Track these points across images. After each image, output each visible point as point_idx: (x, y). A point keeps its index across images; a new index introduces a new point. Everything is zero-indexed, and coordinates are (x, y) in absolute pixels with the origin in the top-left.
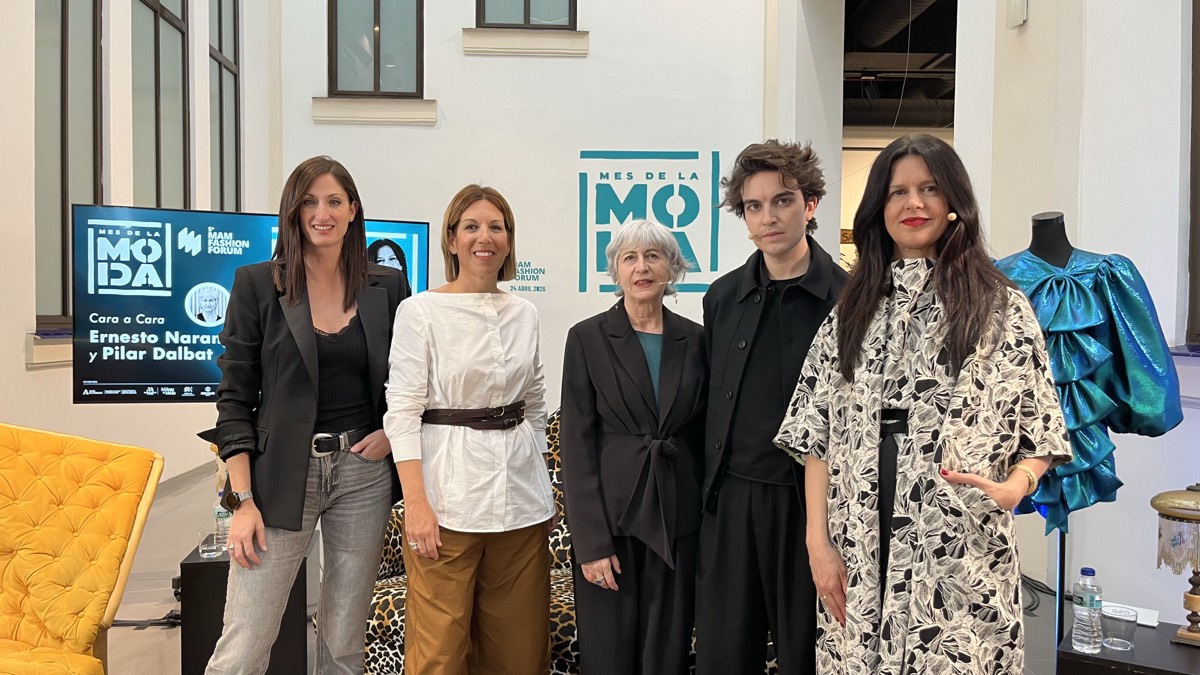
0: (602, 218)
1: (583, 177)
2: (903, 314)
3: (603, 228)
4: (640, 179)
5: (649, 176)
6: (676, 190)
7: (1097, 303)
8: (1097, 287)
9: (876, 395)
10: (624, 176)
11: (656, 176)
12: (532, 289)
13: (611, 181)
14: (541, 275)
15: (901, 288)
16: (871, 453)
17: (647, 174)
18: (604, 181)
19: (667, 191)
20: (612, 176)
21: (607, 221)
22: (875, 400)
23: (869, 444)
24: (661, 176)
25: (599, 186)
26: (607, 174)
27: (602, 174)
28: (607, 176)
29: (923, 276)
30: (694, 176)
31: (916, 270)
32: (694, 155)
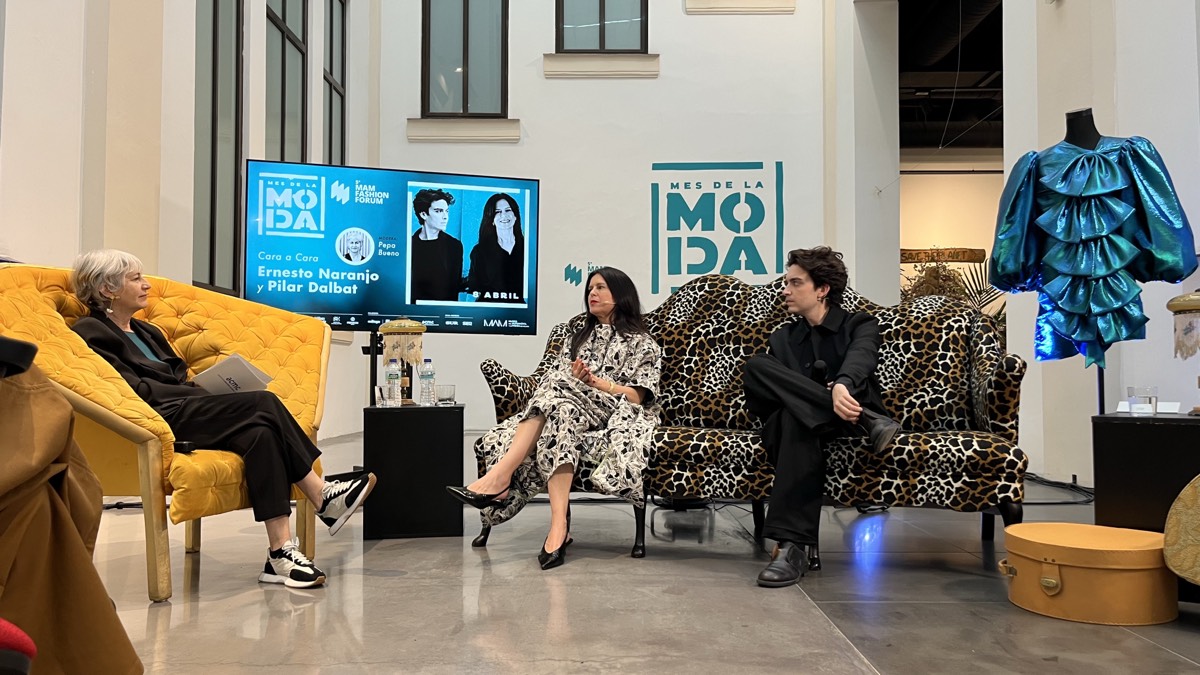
3: (674, 234)
6: (743, 198)
7: (1122, 173)
8: (1122, 161)
21: (678, 228)
24: (728, 185)
25: (670, 196)
27: (672, 184)
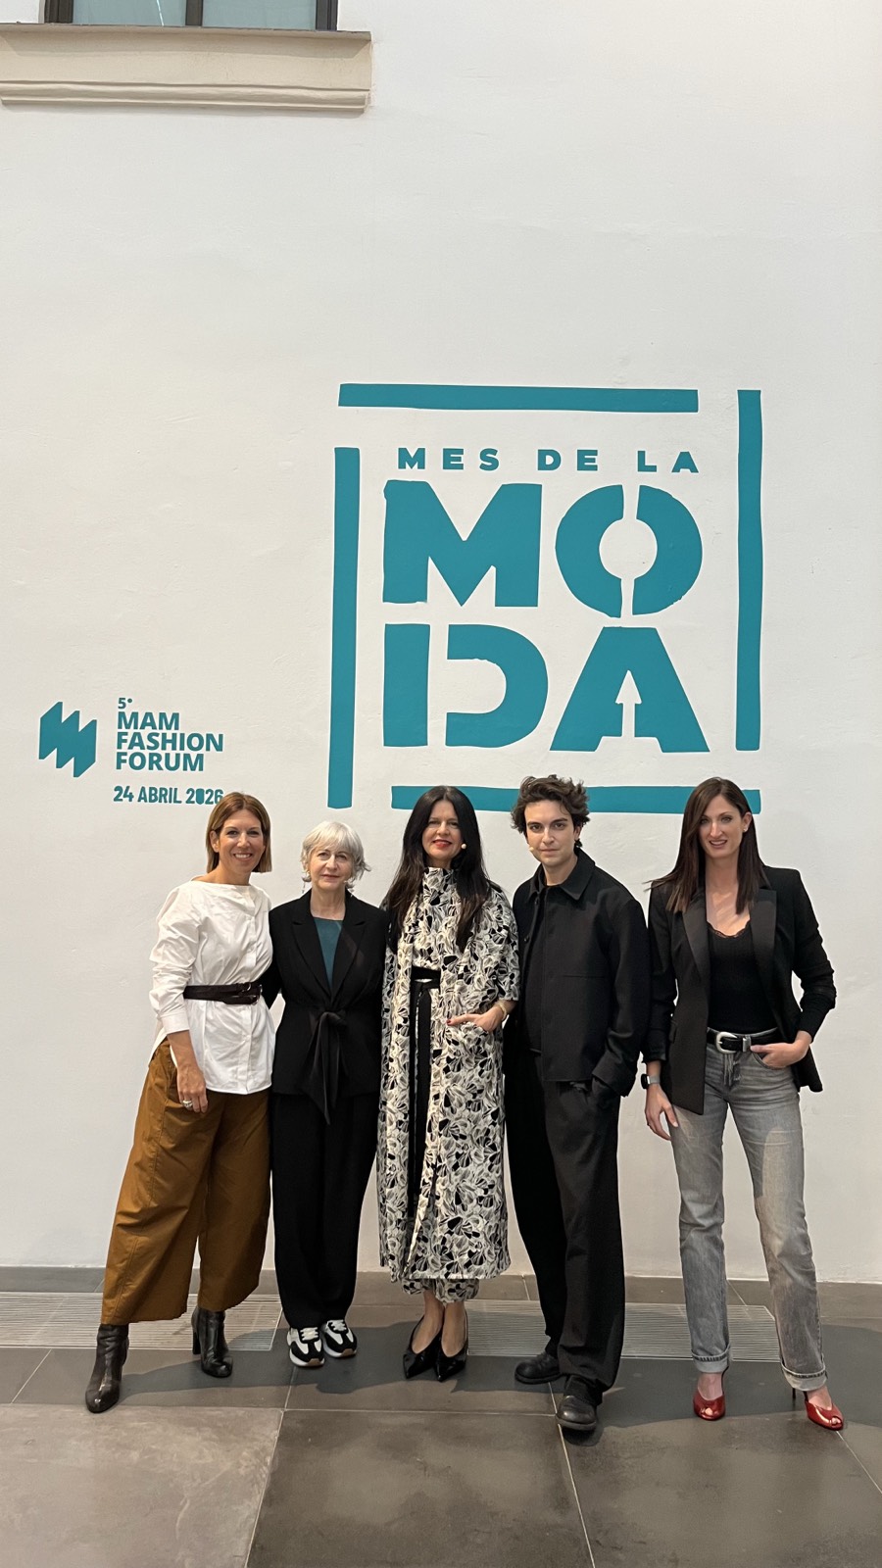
0: (403, 585)
1: (347, 462)
2: (426, 905)
3: (406, 614)
4: (518, 469)
5: (548, 460)
6: (631, 502)
9: (407, 958)
10: (471, 459)
11: (569, 460)
12: (182, 796)
13: (433, 474)
14: (210, 755)
15: (426, 887)
16: (404, 998)
17: (542, 454)
18: (411, 474)
19: (602, 507)
20: (434, 459)
21: (419, 594)
22: (407, 961)
23: (404, 992)
24: (586, 460)
25: (393, 489)
26: (421, 452)
27: (403, 452)
28: (419, 459)
29: (440, 881)
30: (685, 462)
31: (436, 876)
32: (683, 401)
